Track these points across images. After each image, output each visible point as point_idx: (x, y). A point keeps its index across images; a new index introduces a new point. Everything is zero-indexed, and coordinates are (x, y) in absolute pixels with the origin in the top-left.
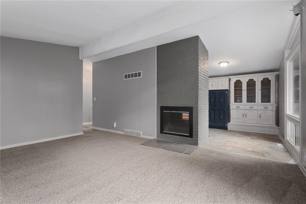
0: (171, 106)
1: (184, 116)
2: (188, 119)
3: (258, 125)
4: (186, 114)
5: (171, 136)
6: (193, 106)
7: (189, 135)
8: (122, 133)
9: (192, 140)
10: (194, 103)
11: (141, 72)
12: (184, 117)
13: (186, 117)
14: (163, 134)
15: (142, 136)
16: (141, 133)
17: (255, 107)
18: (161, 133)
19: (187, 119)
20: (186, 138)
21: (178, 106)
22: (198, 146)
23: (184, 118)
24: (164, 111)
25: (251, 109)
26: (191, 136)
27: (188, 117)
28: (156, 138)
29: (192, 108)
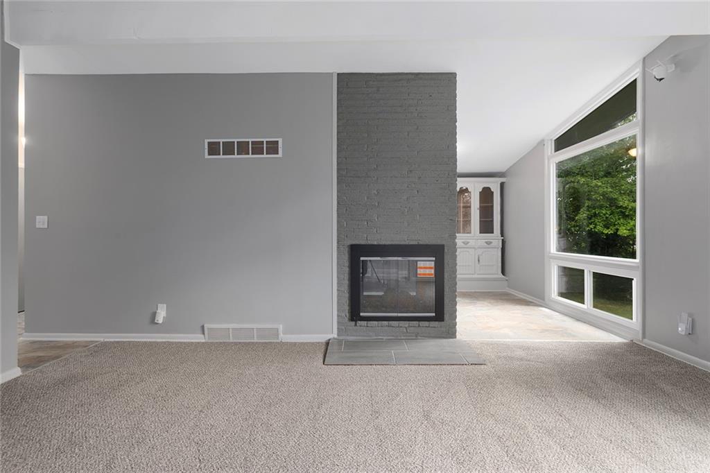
0: (383, 243)
1: (421, 268)
2: (432, 274)
3: (476, 276)
4: (428, 262)
5: (386, 323)
6: (443, 243)
7: (434, 314)
8: (199, 338)
9: (441, 327)
10: (447, 235)
11: (280, 141)
12: (422, 270)
13: (428, 271)
14: (359, 323)
15: (285, 338)
16: (281, 327)
17: (472, 243)
18: (352, 319)
19: (429, 274)
20: (426, 323)
21: (403, 243)
22: (456, 338)
23: (420, 274)
24: (362, 259)
25: (465, 246)
26: (439, 317)
27: (433, 271)
28: (336, 336)
29: (443, 246)
